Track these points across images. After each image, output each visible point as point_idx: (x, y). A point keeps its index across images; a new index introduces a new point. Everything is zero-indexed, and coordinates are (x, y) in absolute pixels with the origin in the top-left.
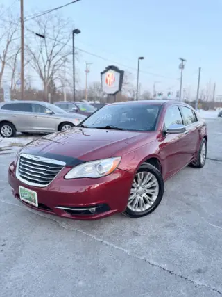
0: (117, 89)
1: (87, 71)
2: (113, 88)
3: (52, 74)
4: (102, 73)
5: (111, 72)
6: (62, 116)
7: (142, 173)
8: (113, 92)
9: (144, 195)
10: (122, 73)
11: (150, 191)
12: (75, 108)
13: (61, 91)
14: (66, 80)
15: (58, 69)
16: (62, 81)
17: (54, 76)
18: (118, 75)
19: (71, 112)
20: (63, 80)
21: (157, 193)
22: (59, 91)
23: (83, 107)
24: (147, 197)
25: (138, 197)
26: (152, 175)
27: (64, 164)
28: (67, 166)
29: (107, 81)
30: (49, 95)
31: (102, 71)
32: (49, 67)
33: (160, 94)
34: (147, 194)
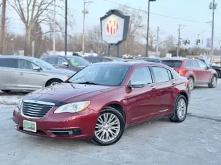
0: (120, 39)
1: (85, 12)
2: (116, 37)
3: (38, 15)
4: (102, 19)
5: (113, 18)
6: (51, 73)
7: (107, 114)
8: (116, 42)
9: (109, 130)
10: (127, 19)
11: (113, 128)
12: (66, 63)
13: (49, 37)
14: (57, 23)
15: (46, 9)
16: (50, 24)
17: (40, 18)
18: (122, 21)
19: (60, 67)
20: (53, 23)
21: (119, 129)
22: (46, 37)
23: (76, 62)
24: (111, 132)
25: (105, 131)
26: (115, 116)
27: (53, 104)
28: (56, 106)
29: (108, 28)
30: (33, 43)
31: (103, 16)
32: (34, 6)
33: (186, 42)
34: (112, 130)
